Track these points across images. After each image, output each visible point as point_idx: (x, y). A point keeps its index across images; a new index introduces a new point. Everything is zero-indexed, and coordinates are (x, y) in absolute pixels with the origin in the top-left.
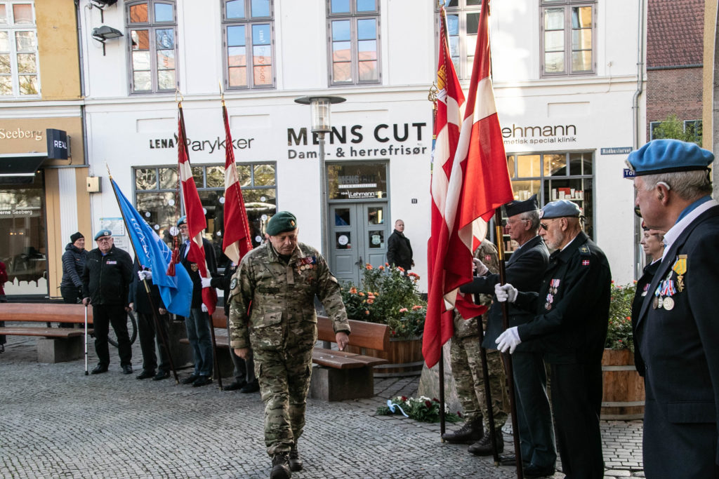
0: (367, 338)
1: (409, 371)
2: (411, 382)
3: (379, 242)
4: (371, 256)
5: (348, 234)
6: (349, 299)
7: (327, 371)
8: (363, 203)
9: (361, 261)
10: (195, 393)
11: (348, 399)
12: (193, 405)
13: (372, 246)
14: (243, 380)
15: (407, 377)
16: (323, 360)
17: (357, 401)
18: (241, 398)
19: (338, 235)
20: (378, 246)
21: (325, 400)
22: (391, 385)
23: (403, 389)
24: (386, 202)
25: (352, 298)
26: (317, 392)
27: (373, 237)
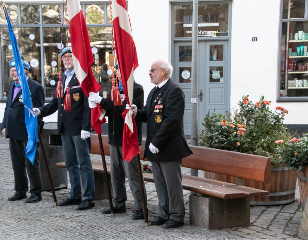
0: (247, 169)
1: (275, 200)
2: (280, 212)
3: (219, 76)
4: (211, 89)
5: (189, 69)
6: (220, 131)
7: (207, 200)
8: (206, 41)
9: (201, 94)
10: (76, 215)
11: (227, 228)
12: (78, 228)
13: (212, 80)
14: (122, 204)
15: (273, 206)
16: (204, 189)
17: (236, 230)
18: (121, 221)
19: (182, 70)
20: (218, 80)
21: (204, 227)
22: (261, 214)
23: (275, 218)
24: (227, 40)
25: (223, 130)
26: (195, 219)
27: (213, 72)
